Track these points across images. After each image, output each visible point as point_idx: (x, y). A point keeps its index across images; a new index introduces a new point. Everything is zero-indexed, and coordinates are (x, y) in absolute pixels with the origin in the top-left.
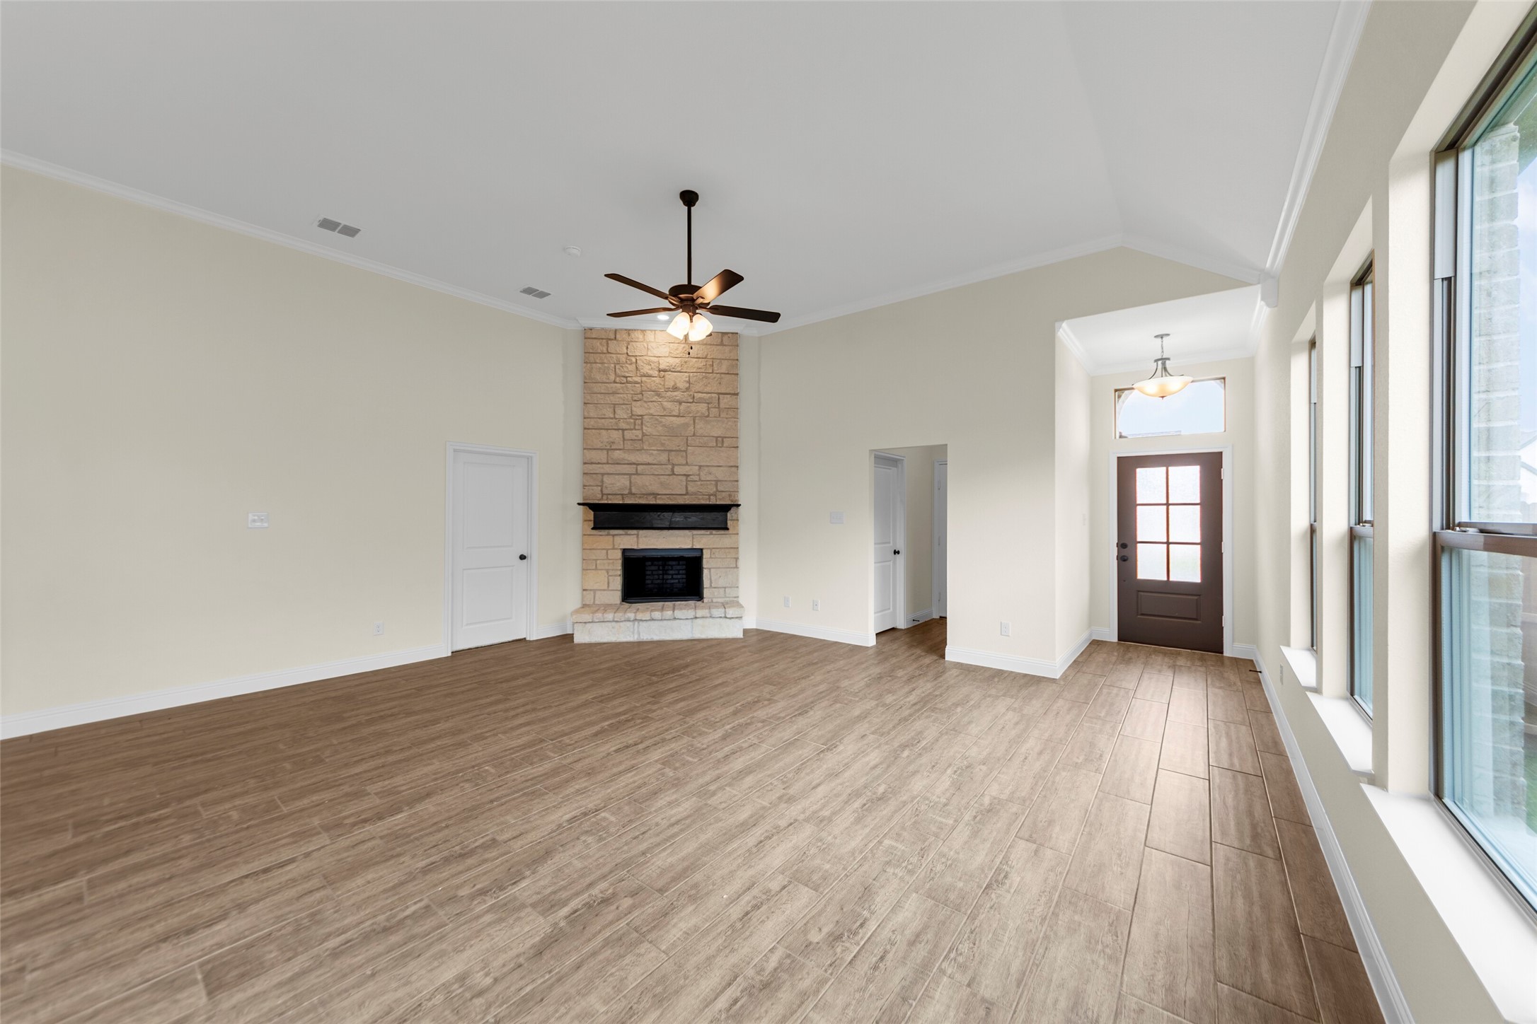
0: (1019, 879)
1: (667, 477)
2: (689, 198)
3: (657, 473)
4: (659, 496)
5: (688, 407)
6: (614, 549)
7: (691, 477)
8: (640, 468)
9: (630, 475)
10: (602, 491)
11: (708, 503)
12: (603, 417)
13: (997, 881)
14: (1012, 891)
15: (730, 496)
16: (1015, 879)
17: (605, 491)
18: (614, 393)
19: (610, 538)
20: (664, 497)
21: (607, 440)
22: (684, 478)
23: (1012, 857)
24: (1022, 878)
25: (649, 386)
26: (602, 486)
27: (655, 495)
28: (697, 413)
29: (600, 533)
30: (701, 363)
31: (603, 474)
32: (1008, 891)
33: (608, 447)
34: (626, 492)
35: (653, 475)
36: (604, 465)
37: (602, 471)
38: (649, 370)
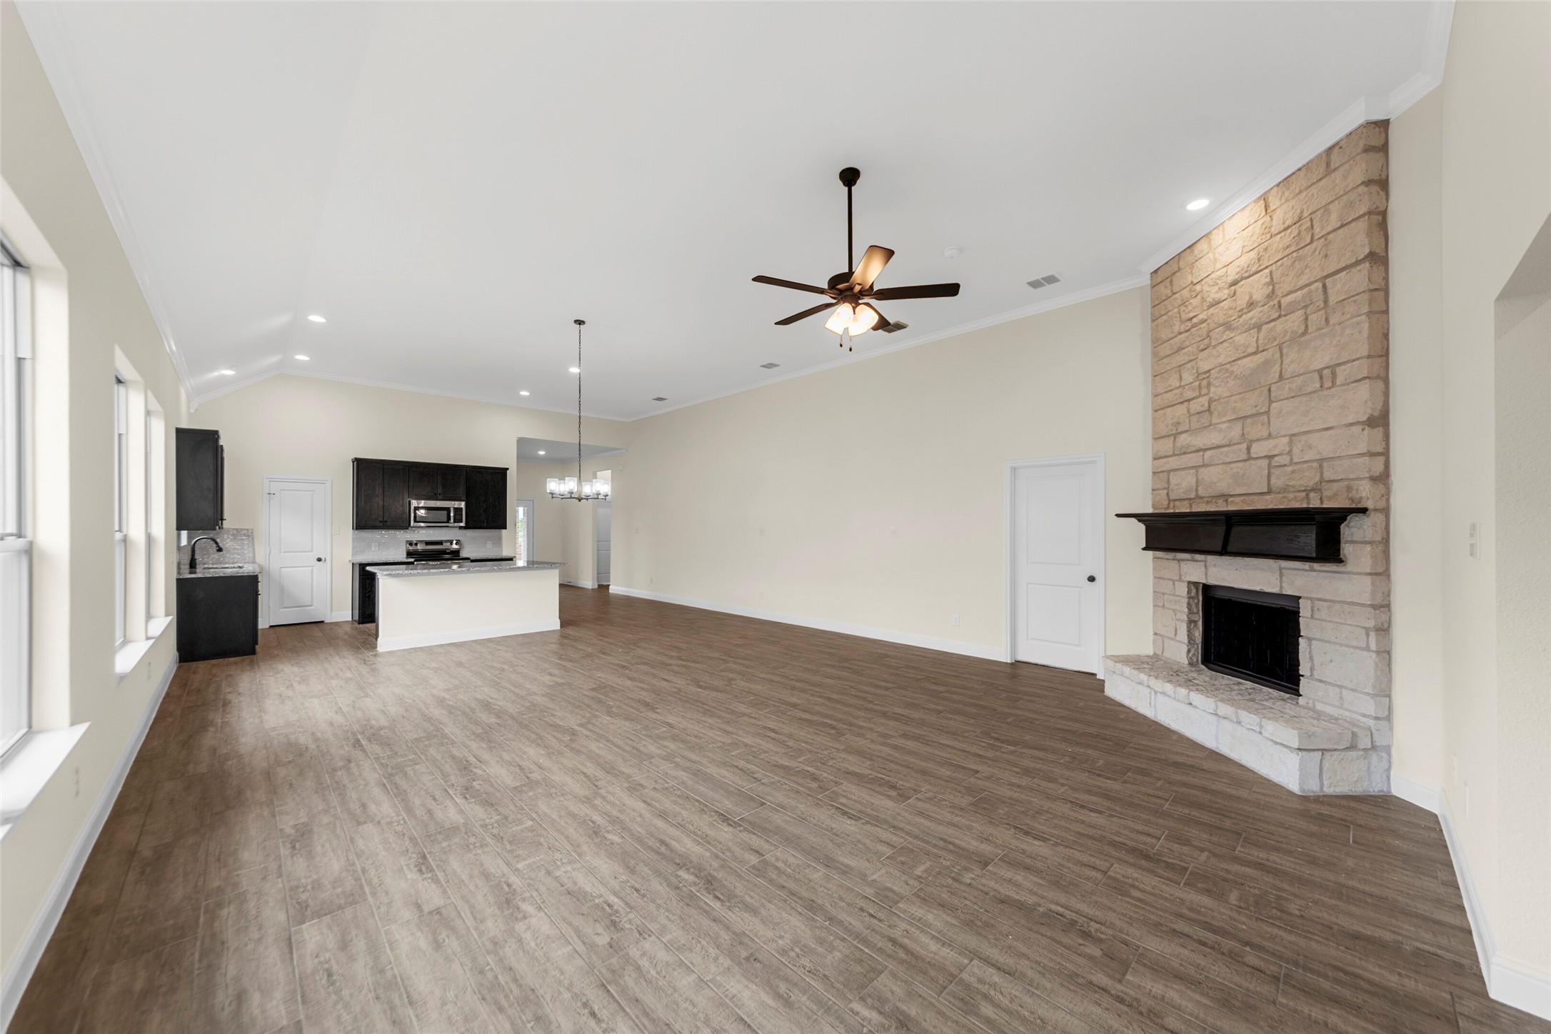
0: (409, 877)
1: (1240, 465)
2: (850, 177)
3: (1228, 460)
4: (1230, 499)
6: (1180, 580)
7: (1276, 459)
8: (1208, 454)
9: (1197, 467)
10: (1168, 494)
11: (1305, 505)
12: (1169, 389)
13: (423, 864)
14: (405, 868)
15: (1349, 489)
16: (412, 875)
17: (1173, 496)
18: (1180, 349)
19: (1175, 564)
20: (1237, 499)
21: (1172, 421)
22: (1264, 463)
23: (433, 886)
24: (407, 880)
25: (1216, 320)
26: (1168, 489)
27: (1226, 497)
31: (1169, 472)
32: (407, 865)
33: (1174, 432)
34: (1193, 496)
35: (1223, 463)
36: (1170, 459)
37: (1168, 467)
38: (1217, 292)
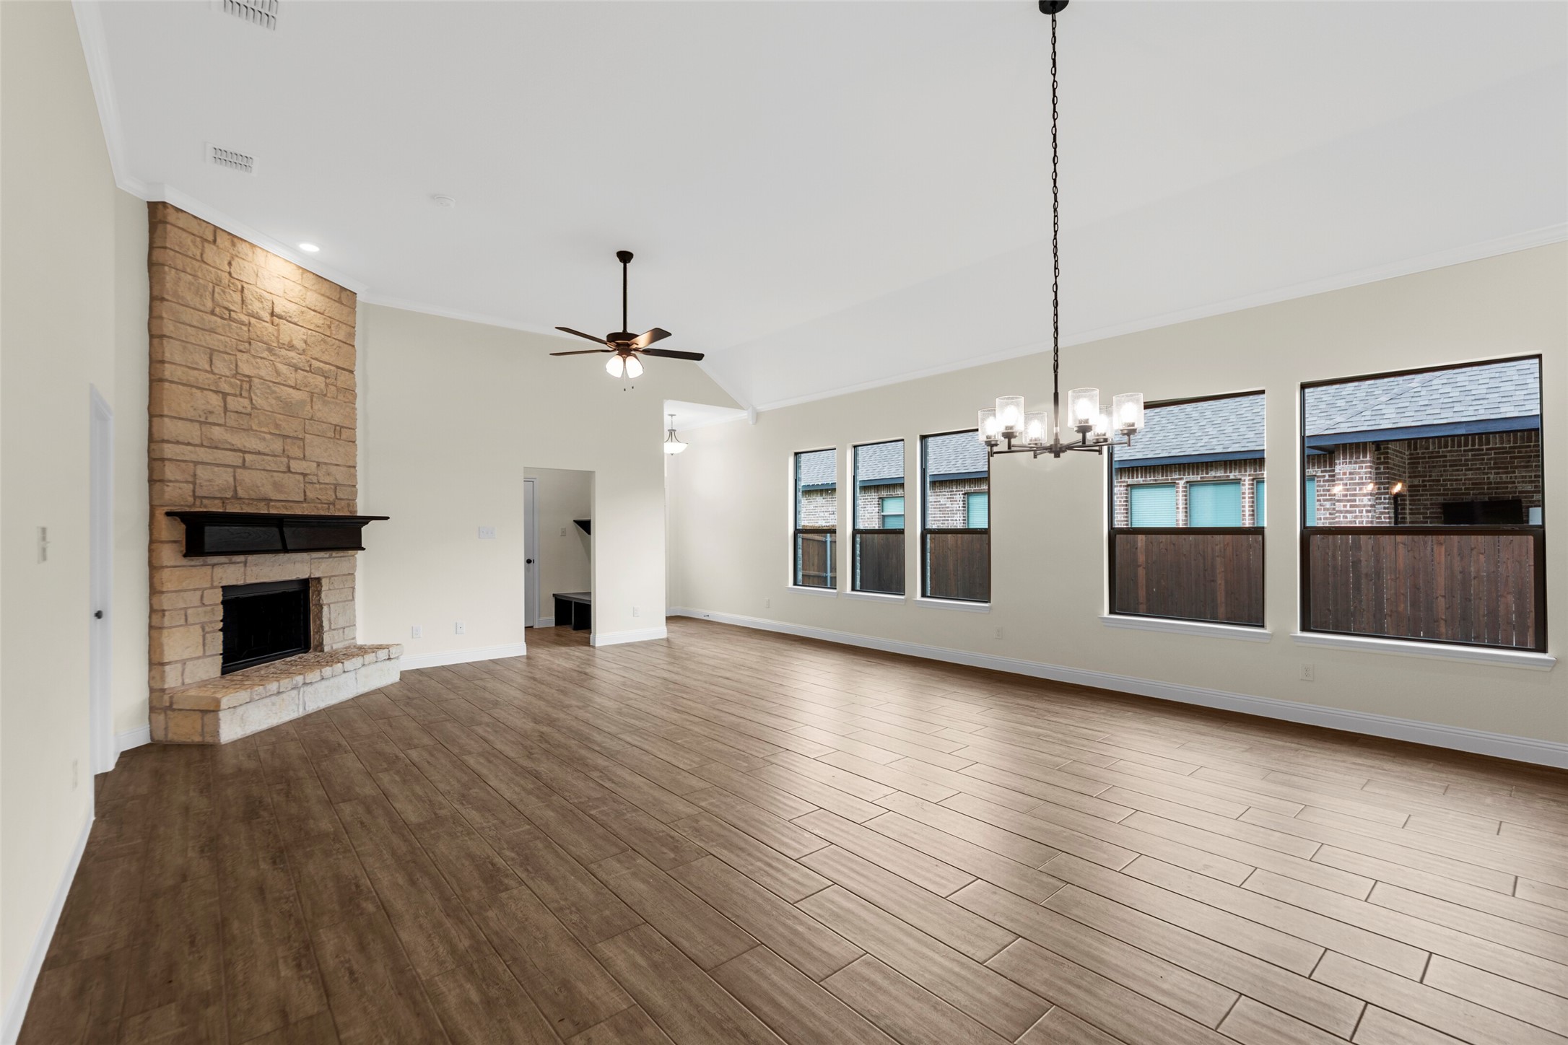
1: (281, 475)
2: (625, 257)
3: (269, 468)
4: (272, 504)
5: (305, 377)
6: (213, 587)
7: (310, 477)
8: (248, 457)
9: (235, 467)
10: (194, 491)
11: (327, 514)
12: (194, 366)
15: (349, 505)
17: (199, 493)
18: (212, 331)
19: (208, 570)
20: (279, 504)
21: (204, 407)
22: (301, 478)
25: (259, 333)
26: (194, 483)
27: (268, 501)
28: (314, 389)
29: (193, 563)
30: (319, 320)
31: (196, 463)
33: (203, 419)
34: (229, 495)
35: (264, 470)
36: (197, 449)
37: (194, 458)
38: (260, 308)
